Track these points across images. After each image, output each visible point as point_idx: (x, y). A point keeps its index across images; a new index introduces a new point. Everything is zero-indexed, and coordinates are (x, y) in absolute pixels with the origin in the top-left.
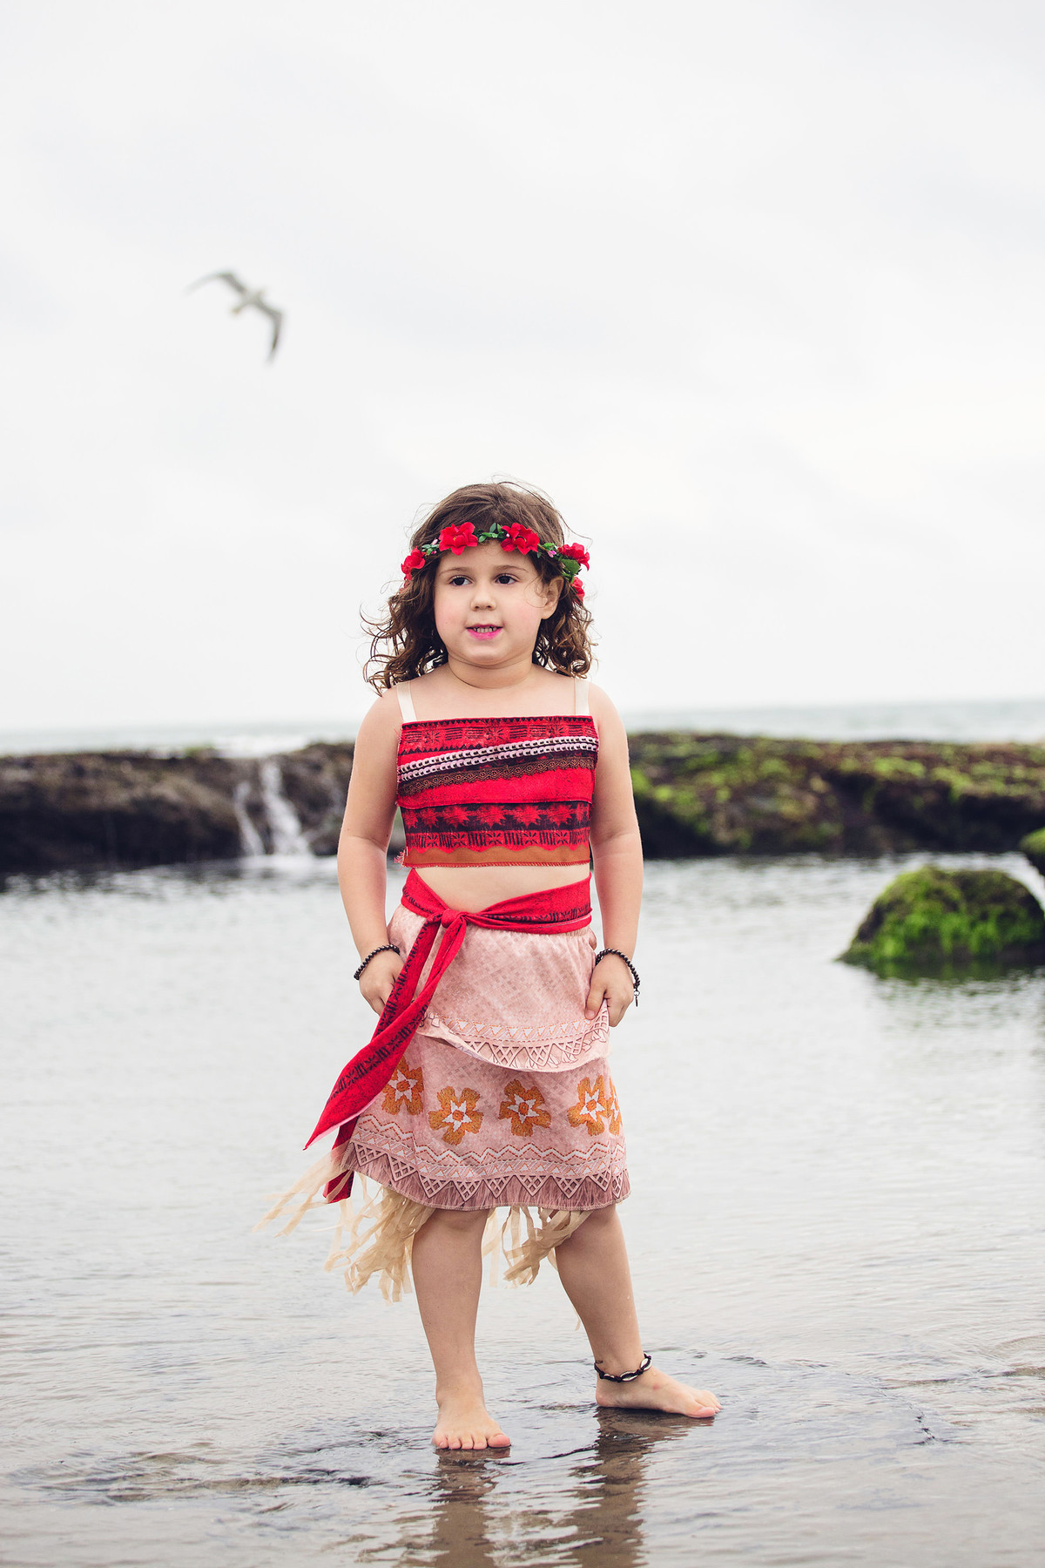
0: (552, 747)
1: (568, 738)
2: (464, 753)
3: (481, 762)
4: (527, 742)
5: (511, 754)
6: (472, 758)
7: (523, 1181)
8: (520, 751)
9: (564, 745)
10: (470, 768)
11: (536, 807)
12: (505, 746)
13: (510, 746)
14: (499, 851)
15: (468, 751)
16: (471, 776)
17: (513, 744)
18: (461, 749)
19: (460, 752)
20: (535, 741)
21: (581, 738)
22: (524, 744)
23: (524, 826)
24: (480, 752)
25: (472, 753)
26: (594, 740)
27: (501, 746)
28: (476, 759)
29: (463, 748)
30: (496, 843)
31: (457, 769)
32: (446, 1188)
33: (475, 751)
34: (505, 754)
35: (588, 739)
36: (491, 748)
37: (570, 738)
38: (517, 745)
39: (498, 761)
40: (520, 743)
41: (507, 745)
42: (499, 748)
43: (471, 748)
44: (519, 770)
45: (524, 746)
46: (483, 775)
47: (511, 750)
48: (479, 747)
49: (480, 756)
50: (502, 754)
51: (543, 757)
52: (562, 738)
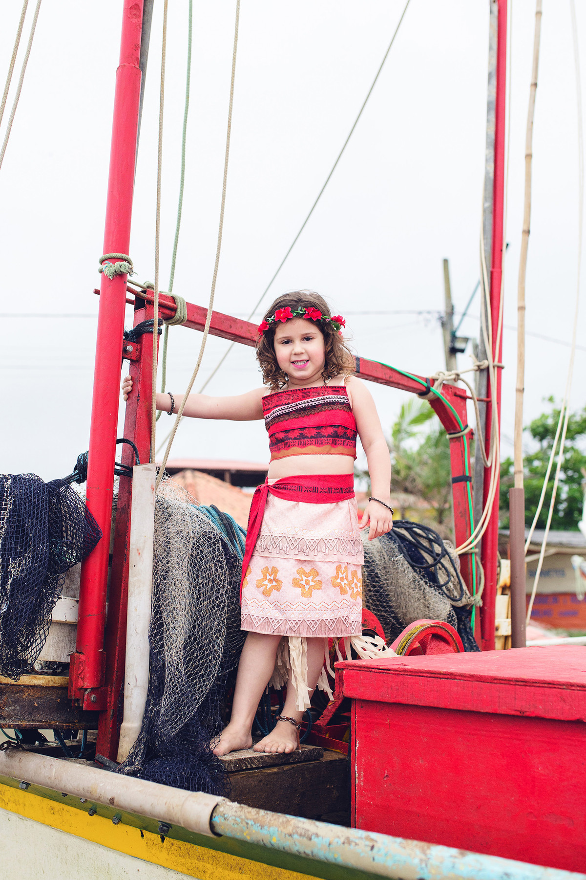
0: (324, 400)
1: (332, 396)
2: (283, 407)
3: (290, 410)
4: (311, 399)
5: (303, 406)
6: (286, 409)
7: (308, 623)
8: (308, 404)
9: (330, 400)
10: (286, 414)
11: (316, 429)
12: (300, 402)
13: (303, 402)
14: (296, 449)
15: (284, 406)
16: (286, 417)
17: (304, 401)
18: (281, 406)
19: (281, 407)
20: (314, 399)
21: (338, 396)
22: (309, 400)
23: (308, 437)
24: (289, 406)
25: (286, 406)
26: (346, 397)
27: (298, 402)
28: (288, 409)
29: (283, 405)
30: (294, 445)
31: (281, 415)
32: (264, 621)
33: (287, 406)
34: (301, 406)
35: (342, 397)
36: (294, 403)
37: (333, 396)
38: (306, 401)
39: (298, 409)
40: (307, 400)
41: (301, 402)
42: (297, 403)
43: (286, 404)
44: (308, 413)
45: (309, 401)
46: (292, 416)
47: (303, 403)
48: (289, 404)
49: (289, 408)
50: (299, 406)
51: (320, 406)
52: (329, 396)
